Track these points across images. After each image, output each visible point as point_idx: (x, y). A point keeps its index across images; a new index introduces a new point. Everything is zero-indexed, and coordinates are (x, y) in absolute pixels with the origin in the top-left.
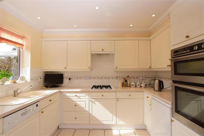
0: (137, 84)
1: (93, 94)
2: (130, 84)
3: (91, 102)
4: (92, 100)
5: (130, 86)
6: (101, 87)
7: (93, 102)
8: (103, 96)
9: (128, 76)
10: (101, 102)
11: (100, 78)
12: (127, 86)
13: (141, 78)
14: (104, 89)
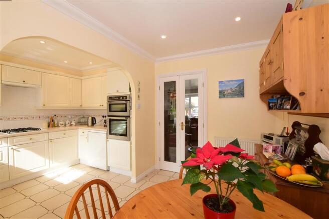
0: (67, 122)
1: (14, 140)
2: (58, 124)
3: (12, 150)
4: (14, 147)
5: (58, 126)
6: (23, 130)
7: (14, 150)
8: (31, 139)
9: (55, 115)
10: (27, 148)
11: (23, 119)
12: (55, 126)
13: (70, 117)
14: (29, 132)
